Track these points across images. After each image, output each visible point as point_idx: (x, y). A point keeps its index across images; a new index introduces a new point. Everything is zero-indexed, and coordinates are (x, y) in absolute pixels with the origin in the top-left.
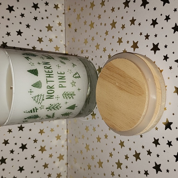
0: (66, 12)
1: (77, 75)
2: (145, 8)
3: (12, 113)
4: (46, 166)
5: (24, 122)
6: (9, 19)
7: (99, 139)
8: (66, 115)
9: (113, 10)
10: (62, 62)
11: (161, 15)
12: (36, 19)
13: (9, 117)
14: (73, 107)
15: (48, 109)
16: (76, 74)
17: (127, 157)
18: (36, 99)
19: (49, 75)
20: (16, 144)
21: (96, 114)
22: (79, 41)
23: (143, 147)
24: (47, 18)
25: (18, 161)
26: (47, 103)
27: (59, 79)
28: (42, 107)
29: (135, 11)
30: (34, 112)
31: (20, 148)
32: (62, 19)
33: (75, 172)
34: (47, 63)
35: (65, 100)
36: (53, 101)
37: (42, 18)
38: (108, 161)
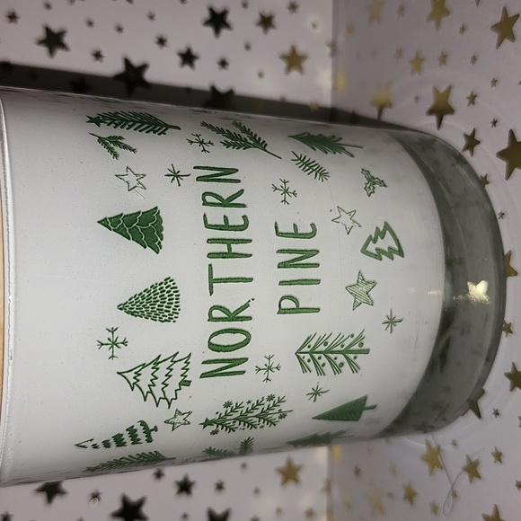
1: (387, 243)
3: (10, 452)
10: (306, 165)
14: (350, 412)
15: (213, 428)
16: (380, 234)
18: (145, 380)
19: (228, 243)
26: (207, 397)
27: (282, 265)
28: (180, 419)
30: (135, 441)
34: (221, 175)
35: (312, 379)
36: (243, 389)
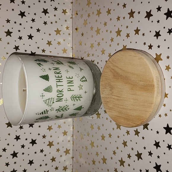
0: (73, 17)
1: (84, 79)
2: (149, 20)
3: (25, 115)
4: (53, 159)
5: (35, 122)
6: (21, 24)
7: (103, 137)
8: (73, 115)
9: (118, 19)
10: (70, 67)
11: (164, 28)
12: (45, 23)
13: (22, 119)
14: (80, 108)
15: (57, 111)
16: (83, 78)
17: (129, 156)
18: (47, 102)
19: (59, 80)
20: (26, 139)
21: (100, 114)
22: (85, 44)
23: (145, 148)
24: (56, 22)
25: (29, 155)
26: (57, 105)
27: (68, 83)
28: (52, 109)
29: (139, 21)
30: (45, 113)
31: (30, 143)
32: (69, 23)
33: (80, 166)
34: (57, 69)
35: (73, 102)
36: (62, 104)
37: (52, 23)
38: (112, 158)
